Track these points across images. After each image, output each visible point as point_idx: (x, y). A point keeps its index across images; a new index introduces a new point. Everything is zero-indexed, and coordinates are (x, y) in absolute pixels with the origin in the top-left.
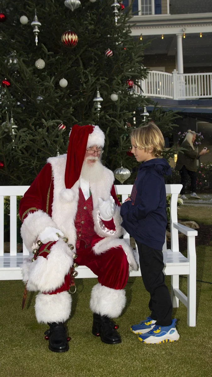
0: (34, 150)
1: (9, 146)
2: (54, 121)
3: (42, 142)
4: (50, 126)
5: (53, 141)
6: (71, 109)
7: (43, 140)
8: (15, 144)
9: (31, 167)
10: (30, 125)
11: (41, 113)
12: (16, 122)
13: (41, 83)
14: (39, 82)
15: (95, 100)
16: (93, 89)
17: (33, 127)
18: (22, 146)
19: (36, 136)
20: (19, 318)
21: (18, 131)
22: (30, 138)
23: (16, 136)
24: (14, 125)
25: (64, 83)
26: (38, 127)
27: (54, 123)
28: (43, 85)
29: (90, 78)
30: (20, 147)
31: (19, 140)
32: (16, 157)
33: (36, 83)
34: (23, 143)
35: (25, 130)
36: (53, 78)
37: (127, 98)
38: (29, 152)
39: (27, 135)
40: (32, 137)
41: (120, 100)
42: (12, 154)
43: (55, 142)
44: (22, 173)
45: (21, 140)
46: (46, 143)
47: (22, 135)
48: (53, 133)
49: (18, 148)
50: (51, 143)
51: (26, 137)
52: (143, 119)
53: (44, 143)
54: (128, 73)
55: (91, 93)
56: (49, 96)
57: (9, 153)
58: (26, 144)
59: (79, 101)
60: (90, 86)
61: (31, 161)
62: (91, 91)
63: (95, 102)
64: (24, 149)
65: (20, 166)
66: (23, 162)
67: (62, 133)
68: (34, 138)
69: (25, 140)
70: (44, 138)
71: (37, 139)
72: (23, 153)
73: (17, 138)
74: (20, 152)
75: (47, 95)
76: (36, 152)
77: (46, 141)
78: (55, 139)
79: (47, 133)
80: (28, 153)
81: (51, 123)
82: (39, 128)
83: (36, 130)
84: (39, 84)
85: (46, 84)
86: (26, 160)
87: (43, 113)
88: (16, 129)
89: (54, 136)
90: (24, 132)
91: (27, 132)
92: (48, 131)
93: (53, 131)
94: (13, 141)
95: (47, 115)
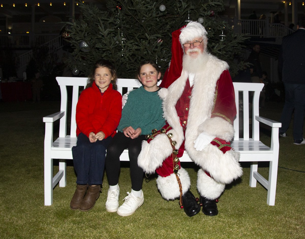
0: (138, 58)
1: (119, 54)
2: (154, 35)
3: (145, 51)
4: (151, 39)
5: (153, 51)
6: (168, 27)
7: (145, 50)
8: (124, 52)
9: (135, 71)
10: (136, 38)
11: (145, 30)
12: (125, 36)
13: (146, 5)
14: (144, 4)
15: (186, 21)
16: (185, 13)
17: (138, 40)
18: (129, 54)
19: (140, 46)
20: (122, 191)
21: (127, 43)
22: (135, 48)
23: (124, 46)
24: (123, 38)
25: (163, 8)
26: (142, 39)
27: (155, 37)
28: (147, 7)
29: (183, 4)
30: (127, 55)
31: (127, 49)
32: (124, 63)
33: (142, 5)
34: (130, 52)
35: (132, 42)
36: (155, 3)
37: (210, 22)
38: (135, 59)
39: (134, 45)
40: (136, 47)
41: (205, 23)
42: (121, 60)
43: (155, 52)
44: (129, 76)
45: (128, 50)
46: (148, 53)
47: (129, 45)
48: (153, 44)
49: (126, 55)
50: (151, 52)
51: (132, 47)
52: (221, 39)
53: (146, 52)
54: (212, 2)
55: (183, 16)
56: (151, 16)
57: (119, 59)
58: (132, 52)
59: (174, 22)
60: (182, 10)
61: (135, 66)
62: (183, 15)
63: (186, 22)
64: (131, 56)
65: (127, 70)
66: (129, 67)
67: (160, 45)
68: (138, 48)
69: (131, 50)
70: (146, 48)
71: (141, 49)
72: (129, 60)
73: (125, 48)
74: (127, 58)
75: (150, 15)
76: (140, 59)
77: (148, 51)
78: (155, 50)
79: (148, 45)
80: (133, 59)
81: (152, 37)
82: (143, 41)
83: (140, 42)
84: (144, 6)
85: (149, 6)
86: (132, 66)
87: (146, 30)
88: (125, 41)
89: (154, 47)
90: (131, 43)
91: (133, 43)
92: (149, 43)
93: (154, 43)
94: (122, 50)
95: (149, 31)
